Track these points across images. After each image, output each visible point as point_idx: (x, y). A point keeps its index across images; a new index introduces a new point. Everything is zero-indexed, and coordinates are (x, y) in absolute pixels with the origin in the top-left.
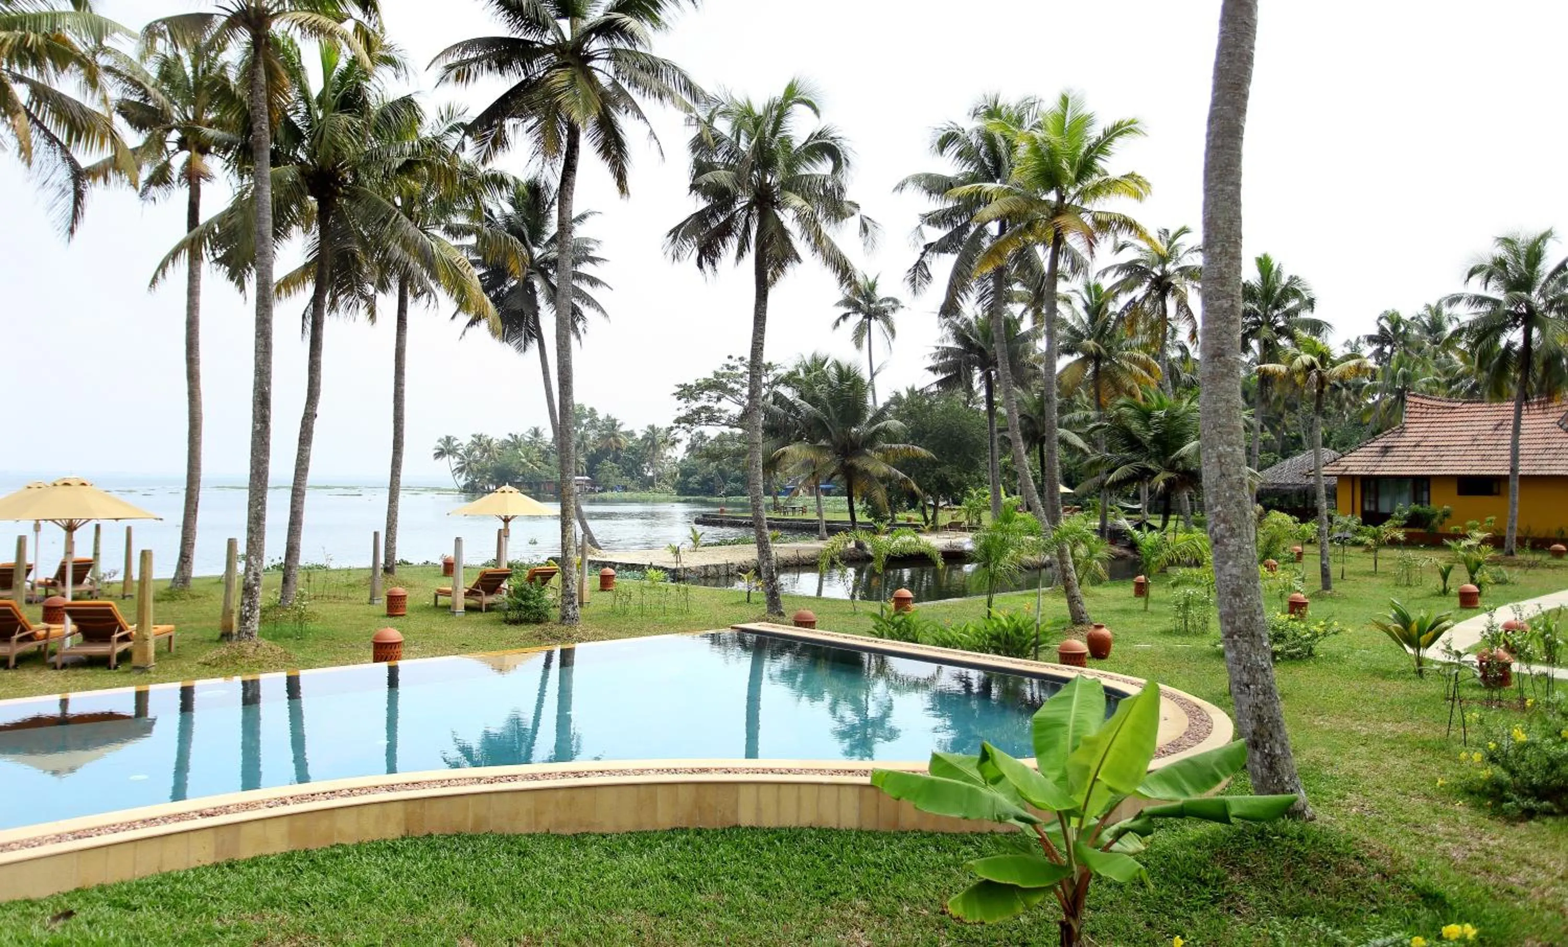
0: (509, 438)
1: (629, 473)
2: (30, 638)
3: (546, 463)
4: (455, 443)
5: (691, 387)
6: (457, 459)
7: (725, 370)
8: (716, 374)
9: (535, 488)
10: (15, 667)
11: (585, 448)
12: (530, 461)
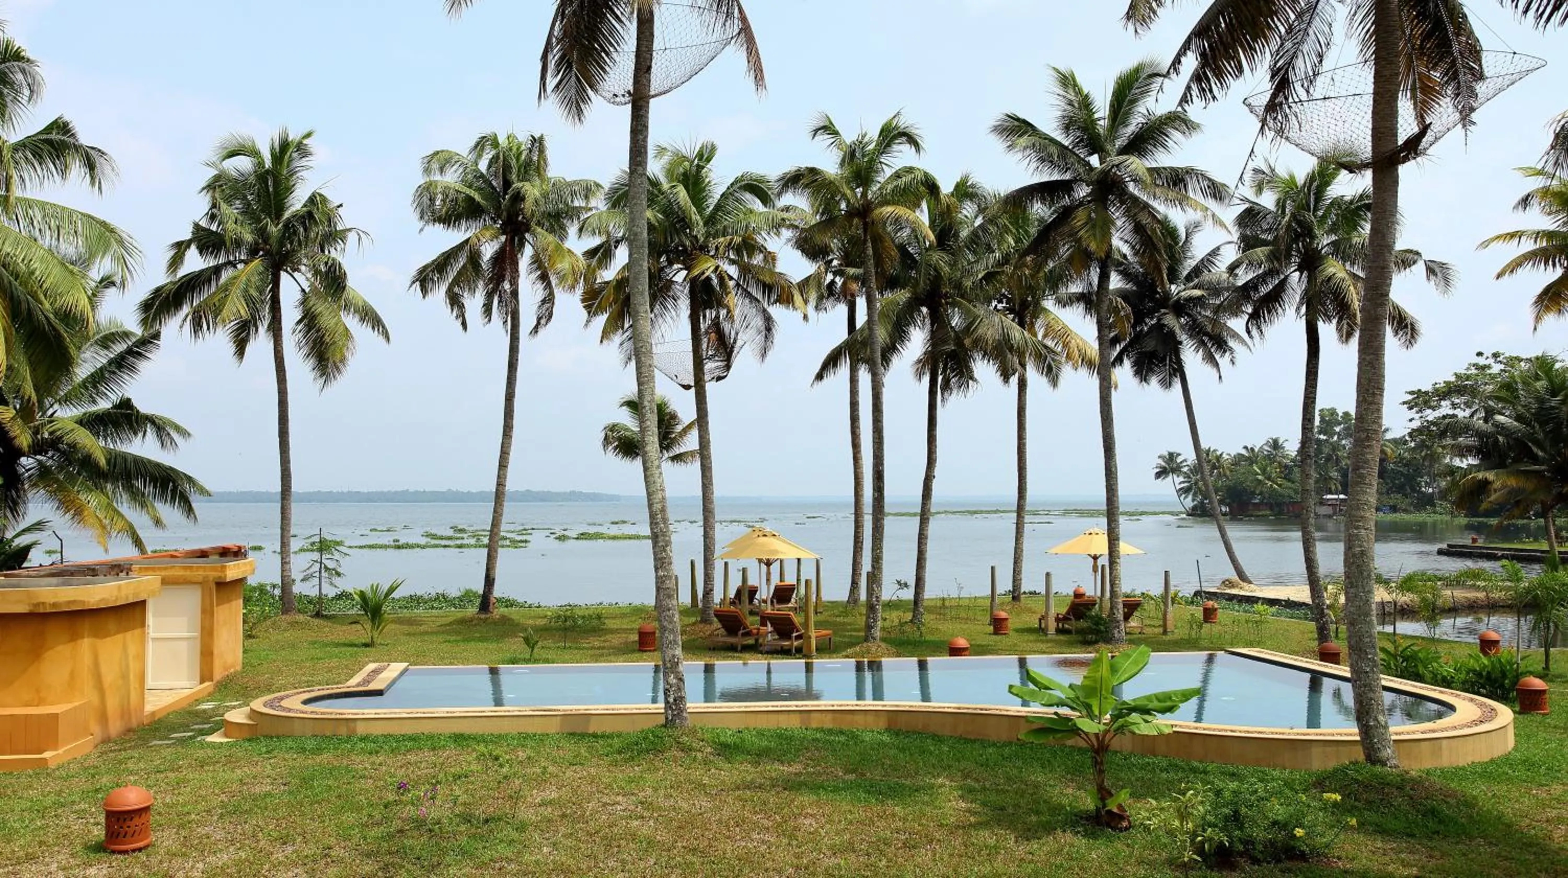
0: (1244, 452)
1: (1400, 489)
2: (748, 634)
3: (1289, 480)
4: (1179, 460)
5: (1426, 393)
6: (1181, 479)
7: (1473, 371)
8: (1458, 376)
9: (1276, 509)
10: (741, 652)
11: (1338, 461)
12: (1269, 478)
